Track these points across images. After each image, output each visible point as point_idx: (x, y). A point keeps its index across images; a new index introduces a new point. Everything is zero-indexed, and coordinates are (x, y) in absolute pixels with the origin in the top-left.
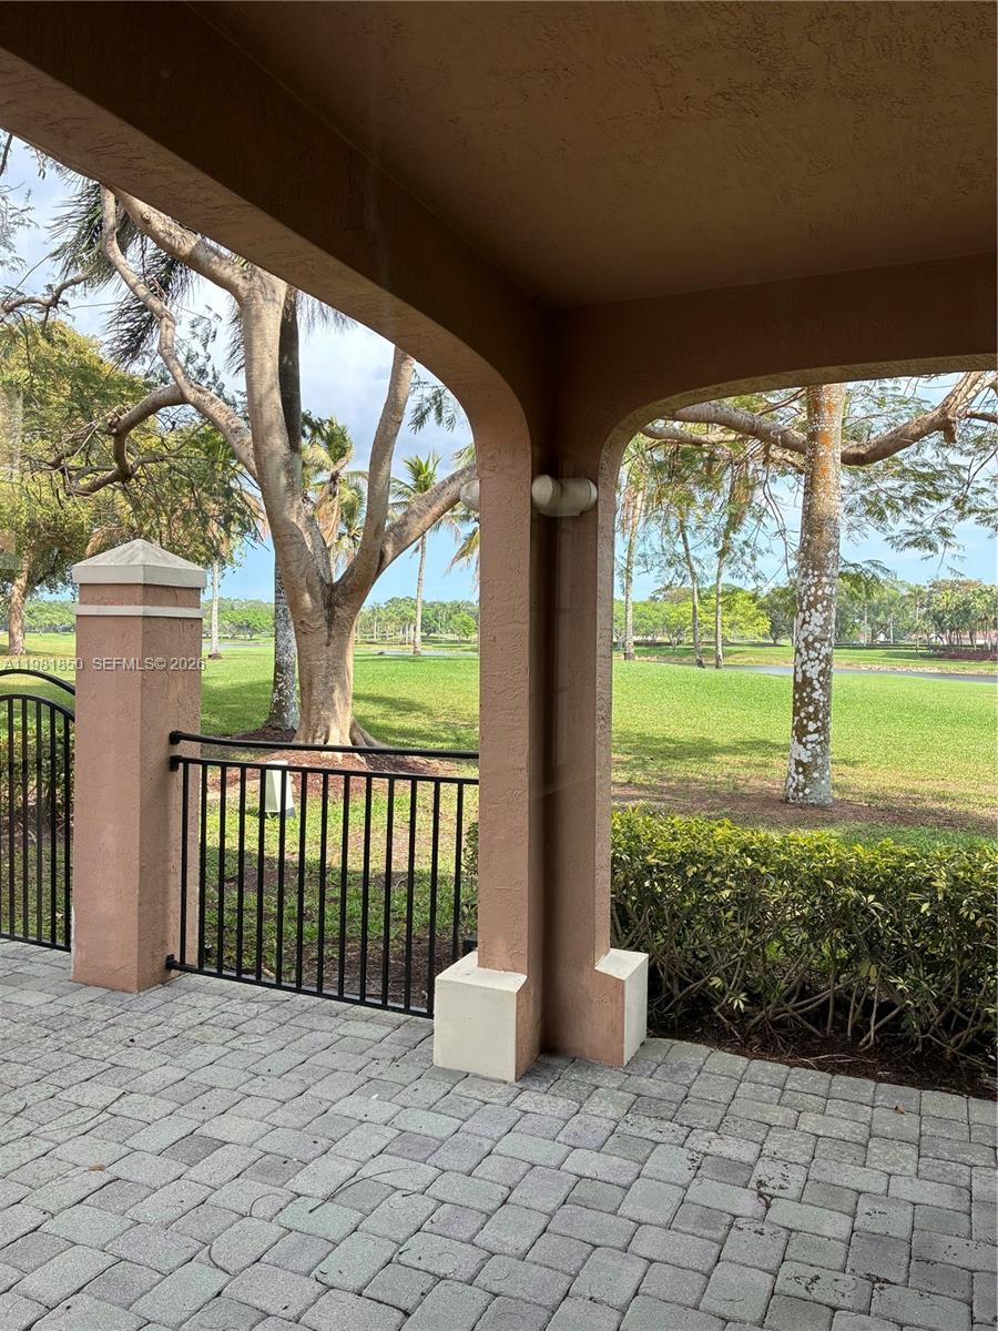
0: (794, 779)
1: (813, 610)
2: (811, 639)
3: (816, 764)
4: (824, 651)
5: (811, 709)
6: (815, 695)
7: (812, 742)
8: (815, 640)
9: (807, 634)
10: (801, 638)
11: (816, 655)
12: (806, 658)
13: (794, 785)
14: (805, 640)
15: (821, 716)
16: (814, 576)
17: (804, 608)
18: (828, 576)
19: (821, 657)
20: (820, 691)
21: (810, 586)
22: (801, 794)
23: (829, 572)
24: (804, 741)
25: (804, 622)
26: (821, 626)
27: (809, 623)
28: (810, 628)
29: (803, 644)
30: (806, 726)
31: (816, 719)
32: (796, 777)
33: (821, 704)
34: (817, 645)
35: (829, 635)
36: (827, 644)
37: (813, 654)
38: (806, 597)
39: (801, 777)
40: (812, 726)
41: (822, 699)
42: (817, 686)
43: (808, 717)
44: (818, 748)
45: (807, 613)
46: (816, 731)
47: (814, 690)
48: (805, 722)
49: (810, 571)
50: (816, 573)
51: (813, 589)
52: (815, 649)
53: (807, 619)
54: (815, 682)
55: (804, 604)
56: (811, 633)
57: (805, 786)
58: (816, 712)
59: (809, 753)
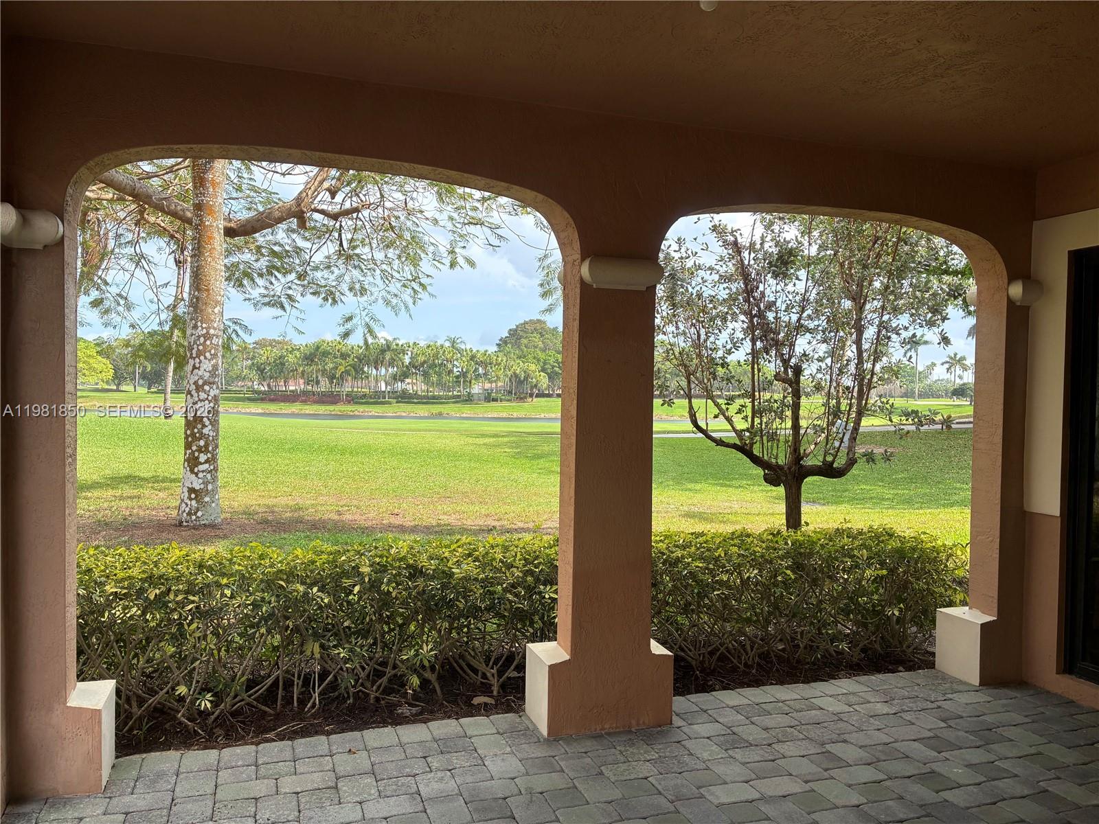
0: (187, 505)
1: (202, 358)
2: (200, 382)
3: (207, 490)
4: (212, 393)
5: (202, 443)
6: (205, 431)
7: (203, 471)
8: (205, 383)
9: (196, 378)
10: (192, 382)
11: (206, 396)
12: (197, 399)
13: (187, 510)
14: (196, 383)
15: (210, 448)
16: (203, 328)
17: (194, 356)
18: (215, 329)
19: (210, 398)
20: (210, 427)
21: (199, 337)
22: (194, 517)
23: (215, 325)
24: (196, 470)
25: (194, 367)
26: (210, 372)
27: (199, 368)
28: (200, 373)
29: (194, 387)
30: (197, 458)
31: (207, 451)
32: (189, 503)
33: (211, 438)
34: (207, 388)
35: (216, 380)
36: (215, 387)
37: (203, 395)
38: (195, 346)
39: (194, 502)
40: (203, 458)
41: (211, 433)
42: (207, 423)
43: (200, 450)
44: (209, 476)
45: (197, 360)
46: (207, 461)
47: (204, 426)
48: (196, 454)
49: (199, 324)
50: (204, 325)
51: (202, 340)
52: (204, 391)
53: (197, 365)
54: (205, 419)
55: (194, 352)
56: (201, 377)
57: (198, 510)
58: (207, 446)
59: (201, 481)
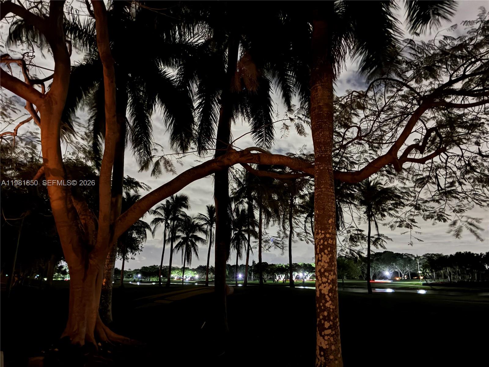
1: (323, 253)
3: (331, 350)
4: (331, 278)
5: (326, 313)
6: (328, 305)
7: (328, 335)
8: (326, 271)
11: (326, 280)
12: (321, 282)
14: (320, 271)
15: (332, 318)
17: (318, 252)
18: (329, 233)
19: (329, 281)
20: (330, 302)
21: (320, 239)
24: (323, 333)
27: (321, 261)
28: (322, 264)
29: (319, 274)
31: (329, 320)
32: (320, 358)
33: (331, 310)
34: (327, 274)
35: (333, 268)
36: (332, 273)
38: (318, 246)
40: (327, 325)
41: (332, 307)
43: (324, 318)
44: (332, 339)
45: (320, 255)
48: (323, 322)
49: (320, 231)
50: (323, 232)
51: (322, 241)
52: (325, 276)
54: (327, 297)
58: (329, 315)
59: (326, 342)
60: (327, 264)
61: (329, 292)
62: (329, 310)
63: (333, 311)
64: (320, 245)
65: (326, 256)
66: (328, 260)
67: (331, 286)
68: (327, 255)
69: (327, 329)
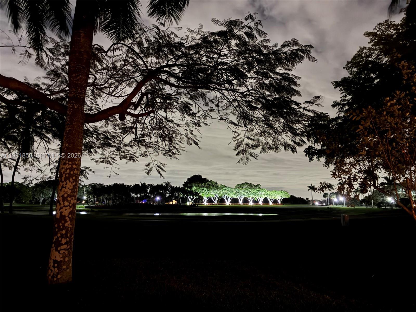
1: (68, 181)
3: (65, 261)
4: (72, 202)
5: (64, 232)
6: (67, 225)
7: (63, 250)
8: (69, 196)
9: (63, 193)
10: (60, 195)
11: (68, 204)
12: (63, 206)
13: (52, 274)
14: (63, 196)
15: (69, 235)
16: (69, 164)
17: (63, 180)
19: (71, 205)
20: (69, 222)
22: (55, 279)
24: (59, 249)
26: (71, 189)
28: (66, 190)
29: (61, 198)
31: (66, 237)
32: (53, 270)
34: (69, 199)
35: (75, 194)
36: (74, 198)
39: (56, 269)
40: (64, 241)
41: (70, 226)
43: (62, 236)
44: (66, 252)
46: (66, 243)
47: (66, 222)
48: (60, 239)
51: (68, 171)
52: (67, 201)
53: (64, 186)
57: (58, 274)
58: (67, 233)
59: (61, 256)
60: (71, 191)
61: (69, 214)
62: (68, 229)
63: (71, 230)
64: (66, 174)
65: (70, 184)
66: (72, 187)
67: (71, 209)
68: (72, 183)
69: (63, 245)
